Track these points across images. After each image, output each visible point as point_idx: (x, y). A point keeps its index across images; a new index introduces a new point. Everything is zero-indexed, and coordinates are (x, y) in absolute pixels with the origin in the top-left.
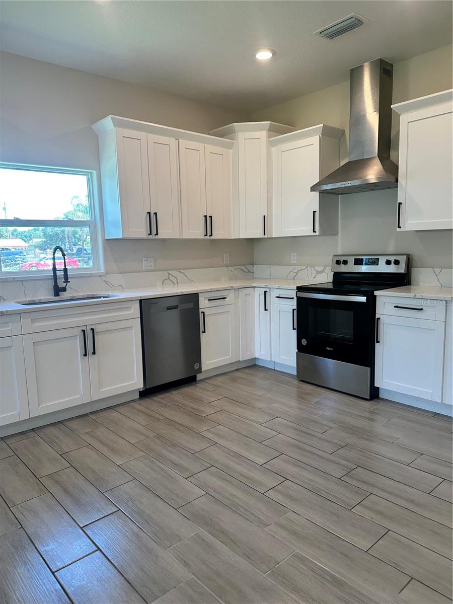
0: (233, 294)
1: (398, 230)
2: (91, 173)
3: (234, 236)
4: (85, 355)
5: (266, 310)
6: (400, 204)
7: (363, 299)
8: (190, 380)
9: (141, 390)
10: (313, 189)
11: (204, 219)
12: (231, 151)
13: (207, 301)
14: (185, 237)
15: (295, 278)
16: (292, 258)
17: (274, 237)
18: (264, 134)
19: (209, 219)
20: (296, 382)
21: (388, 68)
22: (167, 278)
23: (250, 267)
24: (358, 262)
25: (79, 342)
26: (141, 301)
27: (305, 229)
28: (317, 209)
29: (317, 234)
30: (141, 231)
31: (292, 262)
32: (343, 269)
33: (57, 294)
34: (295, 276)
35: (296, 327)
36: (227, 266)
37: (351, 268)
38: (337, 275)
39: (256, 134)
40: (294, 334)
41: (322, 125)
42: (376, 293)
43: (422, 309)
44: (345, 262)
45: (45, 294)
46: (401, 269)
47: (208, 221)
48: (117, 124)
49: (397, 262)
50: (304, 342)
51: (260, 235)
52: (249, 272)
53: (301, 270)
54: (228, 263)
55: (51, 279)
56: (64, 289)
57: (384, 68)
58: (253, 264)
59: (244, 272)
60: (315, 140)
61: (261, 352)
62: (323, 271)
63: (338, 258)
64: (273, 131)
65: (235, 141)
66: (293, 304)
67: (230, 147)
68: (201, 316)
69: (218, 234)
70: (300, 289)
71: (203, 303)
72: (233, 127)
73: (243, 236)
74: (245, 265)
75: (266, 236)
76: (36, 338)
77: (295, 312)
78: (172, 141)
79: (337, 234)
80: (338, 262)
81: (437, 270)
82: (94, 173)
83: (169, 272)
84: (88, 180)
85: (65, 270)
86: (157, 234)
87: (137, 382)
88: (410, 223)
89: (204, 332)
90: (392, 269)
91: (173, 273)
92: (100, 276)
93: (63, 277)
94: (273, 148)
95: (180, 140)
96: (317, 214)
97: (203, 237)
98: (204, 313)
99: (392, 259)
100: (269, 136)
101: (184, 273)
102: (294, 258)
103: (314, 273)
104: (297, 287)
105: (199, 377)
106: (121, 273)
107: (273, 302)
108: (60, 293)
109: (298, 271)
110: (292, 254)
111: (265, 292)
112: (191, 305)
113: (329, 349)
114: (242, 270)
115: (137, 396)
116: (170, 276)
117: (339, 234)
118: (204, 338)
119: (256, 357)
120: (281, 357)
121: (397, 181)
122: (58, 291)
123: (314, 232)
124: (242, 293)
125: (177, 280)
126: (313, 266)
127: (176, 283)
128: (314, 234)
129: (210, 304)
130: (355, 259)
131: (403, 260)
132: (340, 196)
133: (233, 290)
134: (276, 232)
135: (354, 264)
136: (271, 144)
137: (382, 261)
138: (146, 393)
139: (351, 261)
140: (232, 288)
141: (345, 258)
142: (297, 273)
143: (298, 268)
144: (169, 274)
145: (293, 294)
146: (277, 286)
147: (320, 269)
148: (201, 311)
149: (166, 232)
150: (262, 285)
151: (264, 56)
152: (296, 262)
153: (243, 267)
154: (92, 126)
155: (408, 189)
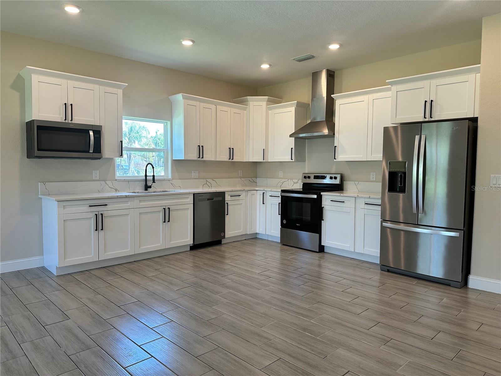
0: (245, 194)
1: (335, 160)
2: (167, 122)
3: (245, 160)
4: (165, 222)
5: (263, 204)
6: (335, 146)
7: (315, 196)
8: (218, 242)
9: (191, 245)
10: (291, 136)
11: (228, 150)
12: (245, 111)
13: (229, 197)
14: (218, 160)
15: (282, 186)
16: (280, 174)
17: (269, 161)
18: (264, 103)
19: (231, 150)
20: (280, 245)
21: (332, 73)
22: (205, 183)
23: (254, 179)
24: (315, 177)
25: (161, 215)
26: (194, 194)
27: (287, 158)
28: (293, 147)
29: (293, 161)
30: (194, 156)
31: (280, 177)
32: (308, 181)
33: (146, 189)
34: (281, 185)
35: (280, 213)
36: (241, 178)
37: (313, 181)
38: (305, 185)
39: (260, 103)
41: (296, 101)
42: (322, 193)
43: (344, 202)
44: (309, 177)
45: (139, 189)
46: (337, 182)
47: (231, 151)
48: (184, 98)
49: (336, 178)
50: (285, 222)
51: (261, 160)
52: (254, 182)
53: (285, 181)
54: (242, 176)
55: (143, 181)
56: (150, 187)
57: (329, 74)
58: (256, 178)
59: (251, 182)
60: (293, 109)
61: (260, 229)
62: (297, 183)
63: (305, 175)
64: (270, 102)
65: (248, 106)
66: (279, 200)
67: (245, 109)
68: (226, 205)
69: (236, 159)
70: (283, 191)
71: (228, 198)
72: (247, 98)
73: (251, 160)
74: (251, 178)
75: (264, 161)
76: (142, 210)
77: (280, 204)
78: (213, 107)
79: (305, 161)
80: (305, 177)
81: (356, 183)
82: (169, 123)
83: (207, 179)
84: (165, 126)
85: (154, 176)
86: (203, 158)
87: (189, 240)
88: (341, 157)
89: (228, 214)
90: (333, 182)
91: (209, 180)
92: (169, 180)
93: (152, 180)
94: (270, 111)
95: (217, 106)
96: (293, 150)
97: (228, 160)
98: (227, 203)
99: (333, 176)
100: (267, 105)
101: (215, 181)
102: (281, 174)
103: (293, 183)
104: (281, 190)
105: (224, 241)
106: (180, 179)
107: (268, 199)
108: (148, 189)
109: (283, 182)
110: (280, 172)
111: (263, 193)
112: (221, 199)
113: (298, 225)
114: (249, 180)
115: (189, 249)
116: (207, 182)
118: (227, 218)
119: (257, 232)
120: (272, 231)
121: (334, 134)
122: (147, 187)
123: (291, 159)
124: (250, 193)
125: (211, 185)
126: (291, 179)
127: (210, 187)
128: (292, 161)
129: (231, 199)
131: (339, 177)
132: (307, 140)
133: (245, 191)
134: (271, 158)
135: (314, 179)
136: (268, 109)
137: (328, 176)
138: (194, 247)
139: (312, 176)
140: (244, 190)
141: (309, 175)
143: (283, 180)
144: (206, 180)
145: (279, 194)
146: (270, 190)
147: (296, 181)
148: (226, 202)
149: (208, 157)
150: (262, 189)
151: (265, 66)
152: (282, 177)
153: (250, 179)
154: (169, 97)
155: (340, 139)
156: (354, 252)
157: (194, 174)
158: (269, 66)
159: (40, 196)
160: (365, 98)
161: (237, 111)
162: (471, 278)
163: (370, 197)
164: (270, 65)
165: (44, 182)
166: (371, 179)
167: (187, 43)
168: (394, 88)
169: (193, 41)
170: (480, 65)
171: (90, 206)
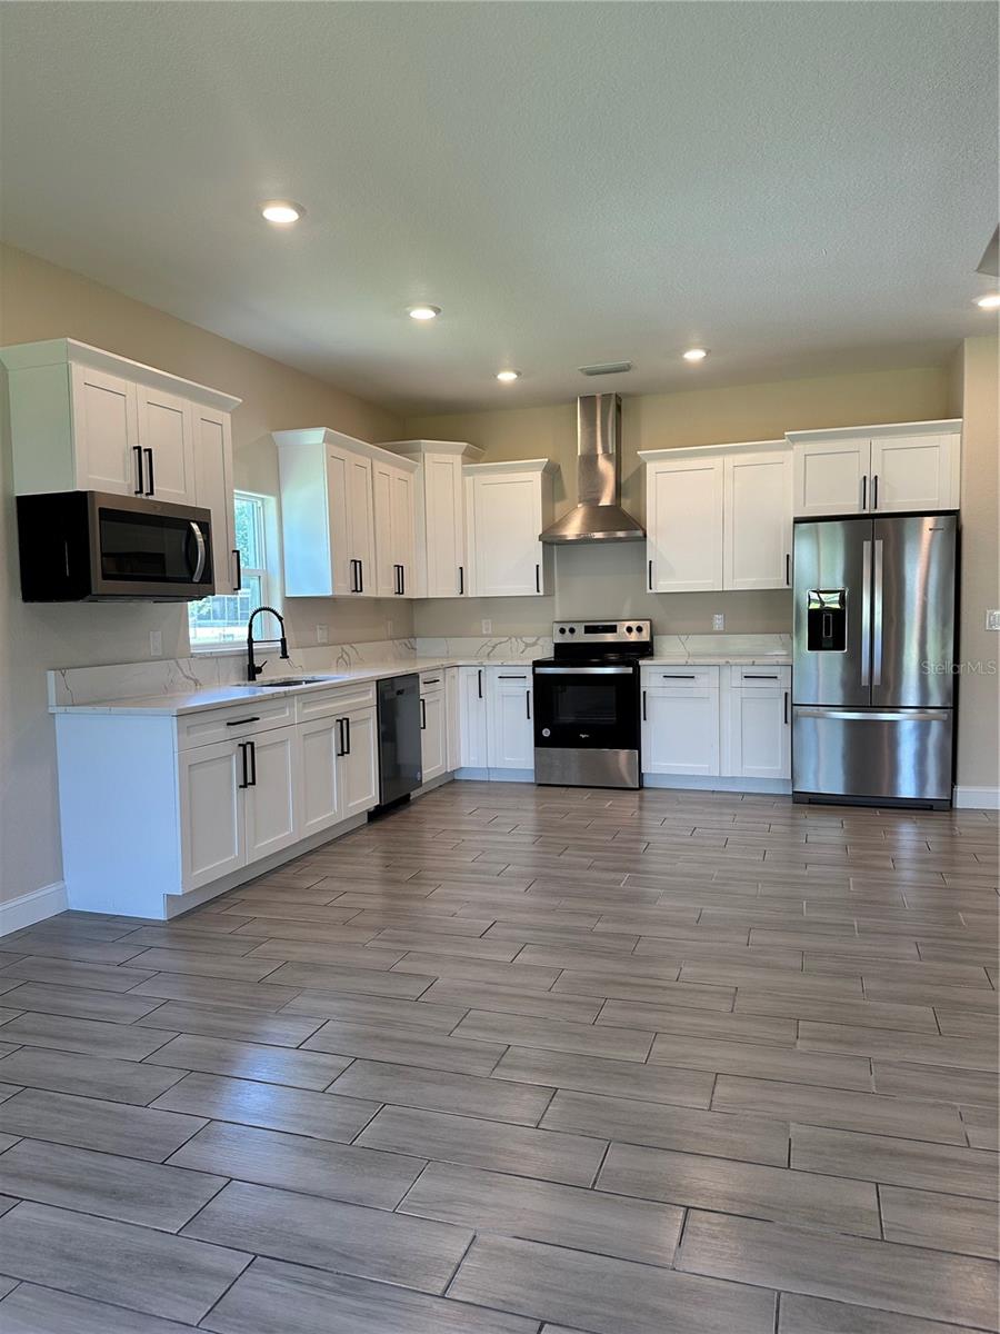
0: (442, 676)
1: (649, 591)
2: (265, 499)
3: (417, 595)
4: (342, 754)
5: (480, 697)
6: (651, 562)
7: (630, 670)
8: (404, 801)
9: (376, 808)
11: (393, 573)
12: (412, 476)
13: (424, 685)
14: (378, 595)
16: (484, 626)
18: (458, 458)
19: (400, 571)
20: (535, 787)
22: (341, 655)
24: (589, 630)
25: (334, 736)
26: (377, 682)
27: (526, 586)
28: (542, 563)
29: (541, 593)
31: (485, 632)
32: (568, 639)
34: (490, 652)
35: (532, 715)
36: (392, 639)
37: (581, 637)
38: (559, 647)
39: (449, 458)
40: (530, 724)
41: (546, 459)
42: (641, 662)
43: (694, 677)
44: (572, 631)
46: (645, 637)
47: (400, 573)
48: (326, 440)
49: (639, 629)
50: (546, 733)
52: (412, 648)
53: (500, 643)
55: (244, 655)
56: (259, 670)
58: (415, 638)
59: (408, 648)
60: (536, 477)
61: (470, 759)
62: (534, 644)
63: (562, 626)
65: (421, 463)
66: (529, 684)
67: (414, 469)
68: (421, 705)
69: (408, 592)
70: (537, 664)
71: (423, 688)
72: (419, 443)
73: (433, 594)
74: (407, 638)
75: (462, 596)
77: (531, 694)
78: (366, 461)
79: (553, 594)
80: (562, 631)
81: (683, 637)
82: (272, 501)
83: (344, 647)
85: (283, 641)
86: (361, 591)
87: (371, 798)
88: (663, 584)
89: (425, 728)
90: (633, 637)
91: (348, 648)
94: (470, 478)
95: (375, 462)
96: (541, 570)
97: (394, 596)
98: (423, 700)
99: (634, 624)
100: (464, 463)
101: (355, 649)
102: (486, 626)
103: (522, 646)
104: (531, 662)
105: (414, 795)
106: (299, 648)
107: (493, 685)
108: (255, 675)
109: (496, 645)
110: (484, 621)
111: (480, 671)
113: (583, 736)
114: (406, 644)
115: (366, 820)
116: (344, 653)
117: (557, 594)
118: (424, 737)
120: (506, 759)
121: (645, 536)
122: (253, 672)
123: (538, 591)
125: (349, 658)
126: (519, 637)
128: (537, 594)
129: (427, 688)
130: (586, 627)
131: (646, 625)
133: (442, 671)
134: (470, 592)
135: (585, 633)
136: (466, 473)
137: (622, 627)
138: (375, 815)
139: (580, 629)
140: (441, 667)
141: (573, 625)
142: (494, 647)
143: (495, 640)
145: (528, 673)
147: (531, 640)
148: (421, 697)
149: (369, 588)
150: (475, 663)
151: (507, 377)
152: (490, 632)
153: (406, 641)
154: (273, 434)
155: (659, 545)
156: (721, 779)
157: (321, 635)
158: (516, 376)
159: (51, 710)
160: (716, 461)
161: (403, 474)
162: (959, 789)
163: (753, 664)
164: (518, 374)
165: (61, 669)
166: (716, 628)
167: (422, 314)
168: (801, 448)
169: (437, 311)
170: (960, 420)
171: (229, 724)
